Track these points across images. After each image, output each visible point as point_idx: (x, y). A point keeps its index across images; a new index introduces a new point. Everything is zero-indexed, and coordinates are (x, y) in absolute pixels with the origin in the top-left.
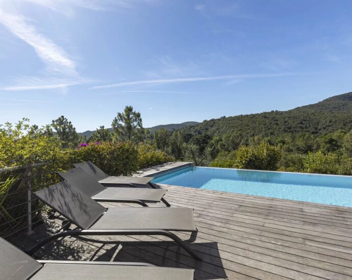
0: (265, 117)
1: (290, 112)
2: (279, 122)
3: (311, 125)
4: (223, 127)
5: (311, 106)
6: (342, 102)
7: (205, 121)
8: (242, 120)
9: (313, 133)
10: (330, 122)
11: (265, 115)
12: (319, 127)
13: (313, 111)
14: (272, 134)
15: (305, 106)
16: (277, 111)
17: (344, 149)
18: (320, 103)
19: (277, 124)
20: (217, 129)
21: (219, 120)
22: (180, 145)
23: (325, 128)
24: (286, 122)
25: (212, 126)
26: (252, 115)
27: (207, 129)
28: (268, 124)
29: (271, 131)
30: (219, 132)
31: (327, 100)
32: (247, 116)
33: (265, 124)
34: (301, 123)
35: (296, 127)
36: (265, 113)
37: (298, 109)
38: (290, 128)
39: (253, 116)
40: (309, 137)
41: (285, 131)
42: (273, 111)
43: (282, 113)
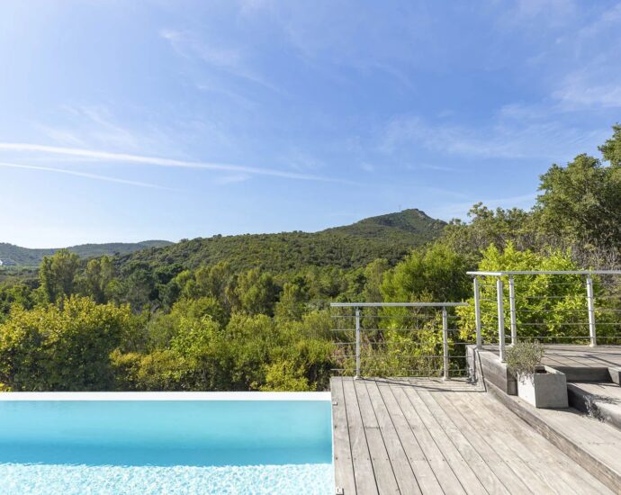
0: (284, 240)
1: (318, 234)
2: (302, 249)
3: (343, 255)
4: (215, 253)
5: (344, 229)
6: (377, 225)
7: (184, 241)
8: (247, 243)
9: (345, 267)
10: (365, 251)
11: (283, 237)
12: (352, 258)
13: (346, 236)
14: (291, 266)
15: (338, 228)
16: (301, 232)
17: (366, 291)
18: (355, 224)
19: (300, 252)
20: (205, 256)
21: (210, 240)
22: (104, 287)
23: (359, 260)
24: (311, 249)
25: (195, 251)
26: (264, 235)
27: (186, 256)
28: (286, 251)
29: (289, 262)
30: (208, 262)
31: (362, 222)
32: (257, 236)
33: (282, 252)
34: (331, 252)
35: (324, 257)
36: (284, 234)
37: (329, 231)
38: (316, 259)
39: (266, 237)
40: (337, 272)
41: (310, 263)
42: (295, 232)
43: (307, 235)
